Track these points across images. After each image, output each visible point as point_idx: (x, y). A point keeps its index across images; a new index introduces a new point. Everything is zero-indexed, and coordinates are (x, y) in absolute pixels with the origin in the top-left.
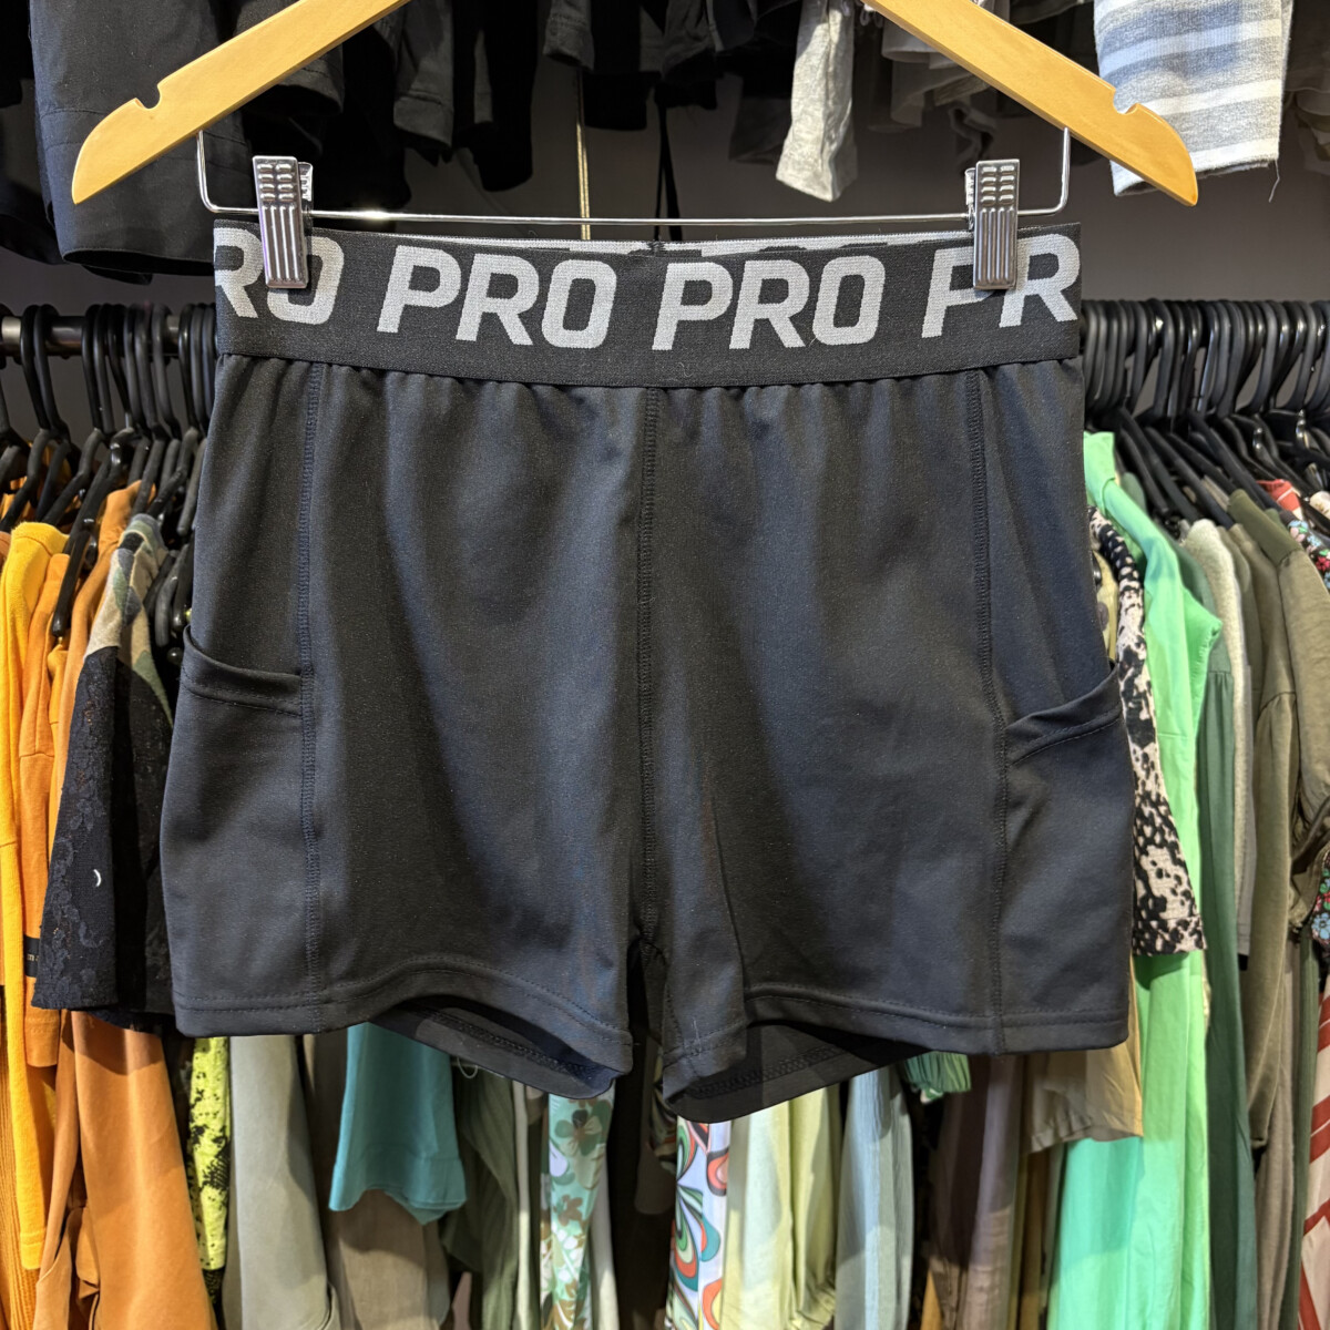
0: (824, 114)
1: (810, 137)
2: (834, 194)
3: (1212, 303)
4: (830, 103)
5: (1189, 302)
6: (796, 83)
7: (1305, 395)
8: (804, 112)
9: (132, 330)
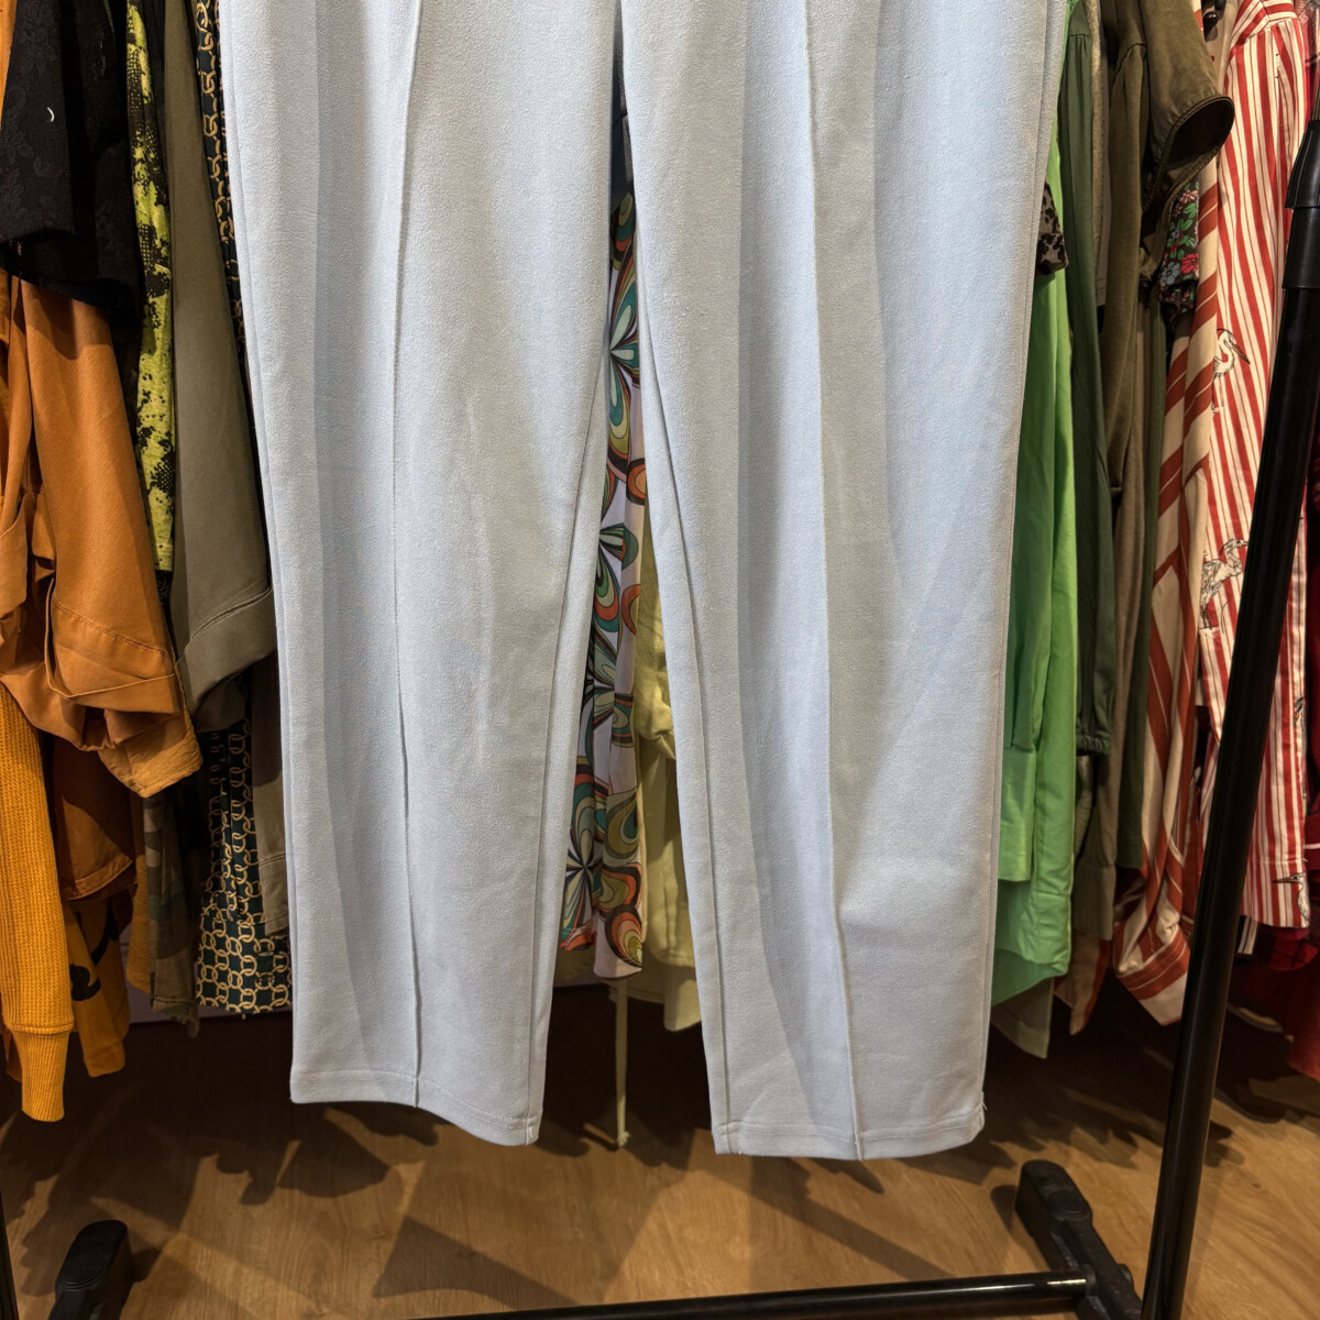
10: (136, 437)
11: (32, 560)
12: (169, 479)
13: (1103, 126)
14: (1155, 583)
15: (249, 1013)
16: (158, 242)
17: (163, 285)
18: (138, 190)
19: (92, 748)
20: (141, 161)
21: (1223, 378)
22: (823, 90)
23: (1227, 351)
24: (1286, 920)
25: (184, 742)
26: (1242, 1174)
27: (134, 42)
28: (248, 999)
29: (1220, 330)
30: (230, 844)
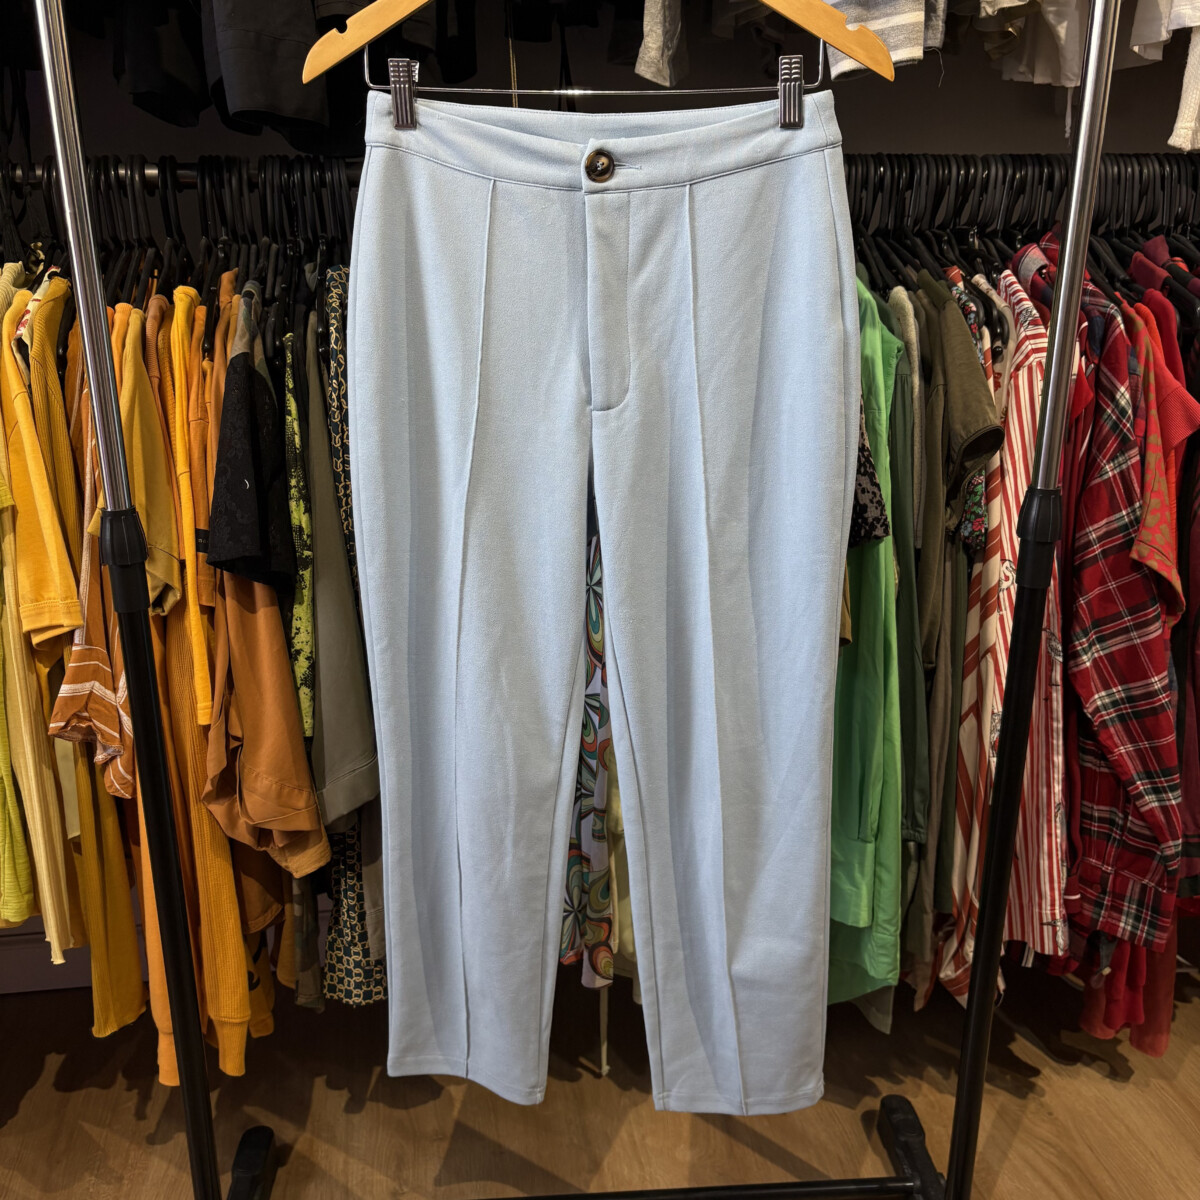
0: (663, 31)
1: (654, 46)
2: (671, 82)
3: (917, 156)
4: (667, 24)
5: (903, 155)
6: (646, 12)
7: (978, 216)
8: (651, 30)
9: (230, 172)
10: (292, 655)
11: (227, 735)
12: (312, 680)
13: (921, 431)
14: (961, 723)
15: (359, 1005)
16: (305, 537)
17: (308, 563)
18: (293, 504)
19: (264, 849)
20: (295, 487)
21: (1005, 592)
22: (713, 495)
23: (1008, 574)
24: (1048, 950)
25: (321, 844)
26: (1042, 1105)
27: (290, 415)
28: (358, 996)
29: (1003, 560)
30: (347, 898)
